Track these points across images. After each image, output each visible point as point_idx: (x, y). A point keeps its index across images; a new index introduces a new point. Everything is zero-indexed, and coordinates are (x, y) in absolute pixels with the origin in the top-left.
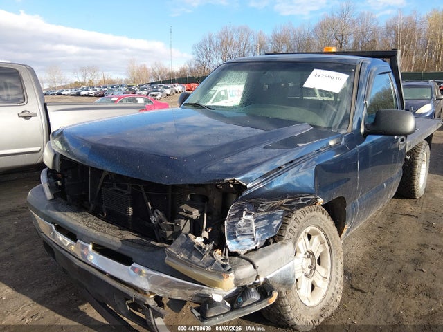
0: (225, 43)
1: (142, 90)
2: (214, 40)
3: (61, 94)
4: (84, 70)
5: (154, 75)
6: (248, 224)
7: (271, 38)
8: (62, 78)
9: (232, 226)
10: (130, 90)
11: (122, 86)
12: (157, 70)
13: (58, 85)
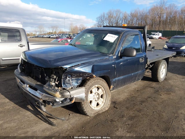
0: (110, 16)
1: (74, 36)
2: (105, 15)
3: (43, 37)
4: (53, 27)
5: (80, 30)
6: (69, 81)
7: (130, 15)
8: (44, 30)
9: (64, 81)
10: (70, 36)
11: (67, 34)
12: (81, 28)
13: (42, 33)
